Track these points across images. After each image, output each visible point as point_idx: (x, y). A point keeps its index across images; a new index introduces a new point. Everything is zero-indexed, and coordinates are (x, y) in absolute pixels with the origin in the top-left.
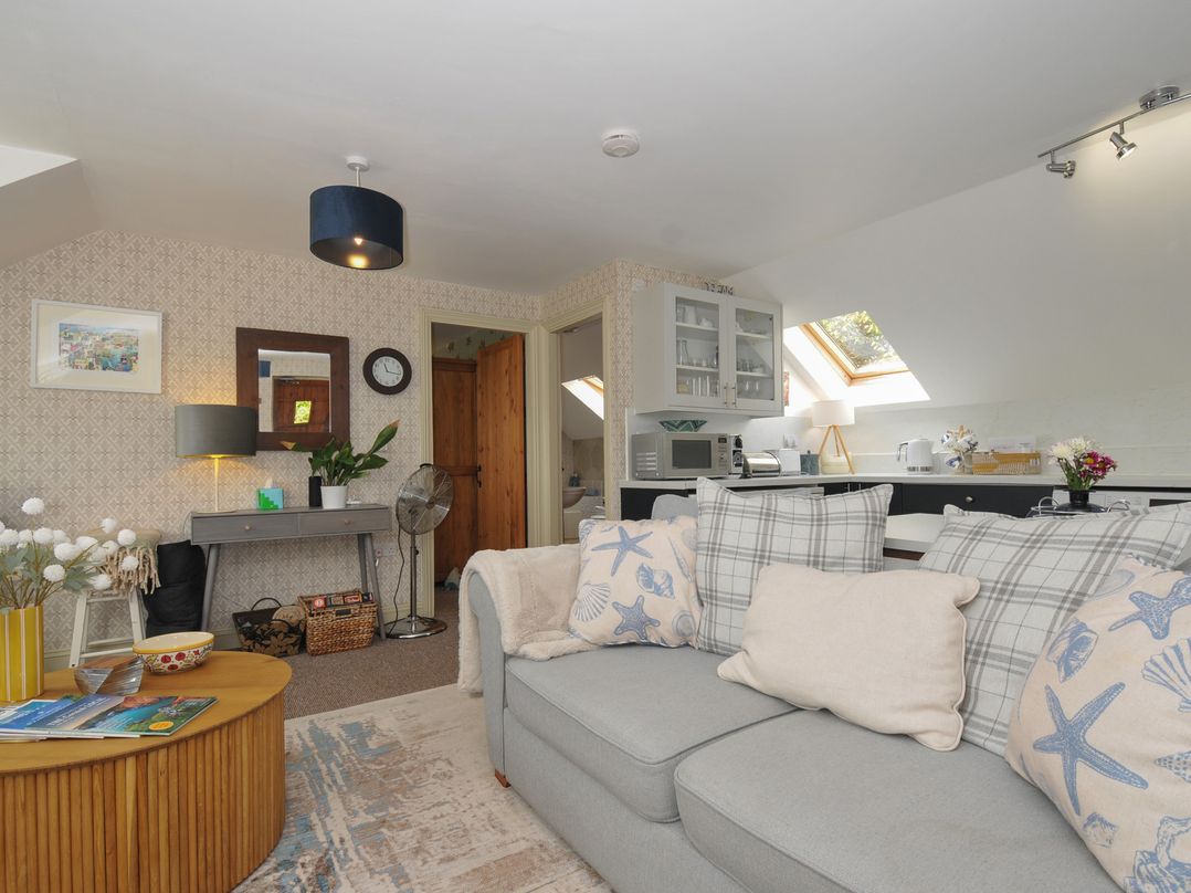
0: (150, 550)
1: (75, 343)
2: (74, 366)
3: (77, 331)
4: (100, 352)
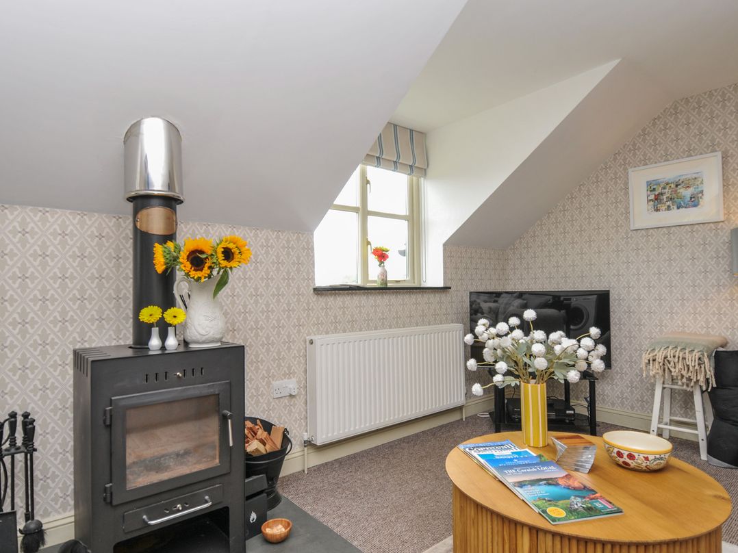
0: (705, 354)
1: (657, 193)
2: (657, 210)
3: (658, 184)
4: (674, 196)
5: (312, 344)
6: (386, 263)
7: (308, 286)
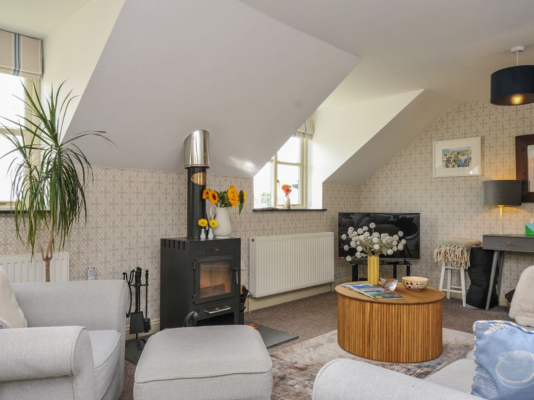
0: (466, 249)
1: (447, 157)
2: (448, 167)
3: (448, 152)
4: (457, 159)
5: (253, 241)
6: (290, 195)
7: (250, 208)
